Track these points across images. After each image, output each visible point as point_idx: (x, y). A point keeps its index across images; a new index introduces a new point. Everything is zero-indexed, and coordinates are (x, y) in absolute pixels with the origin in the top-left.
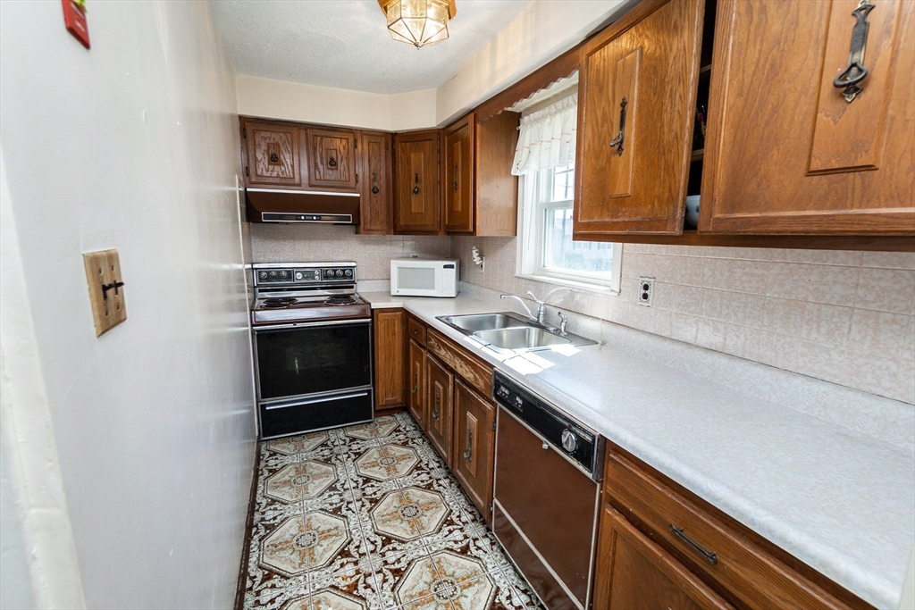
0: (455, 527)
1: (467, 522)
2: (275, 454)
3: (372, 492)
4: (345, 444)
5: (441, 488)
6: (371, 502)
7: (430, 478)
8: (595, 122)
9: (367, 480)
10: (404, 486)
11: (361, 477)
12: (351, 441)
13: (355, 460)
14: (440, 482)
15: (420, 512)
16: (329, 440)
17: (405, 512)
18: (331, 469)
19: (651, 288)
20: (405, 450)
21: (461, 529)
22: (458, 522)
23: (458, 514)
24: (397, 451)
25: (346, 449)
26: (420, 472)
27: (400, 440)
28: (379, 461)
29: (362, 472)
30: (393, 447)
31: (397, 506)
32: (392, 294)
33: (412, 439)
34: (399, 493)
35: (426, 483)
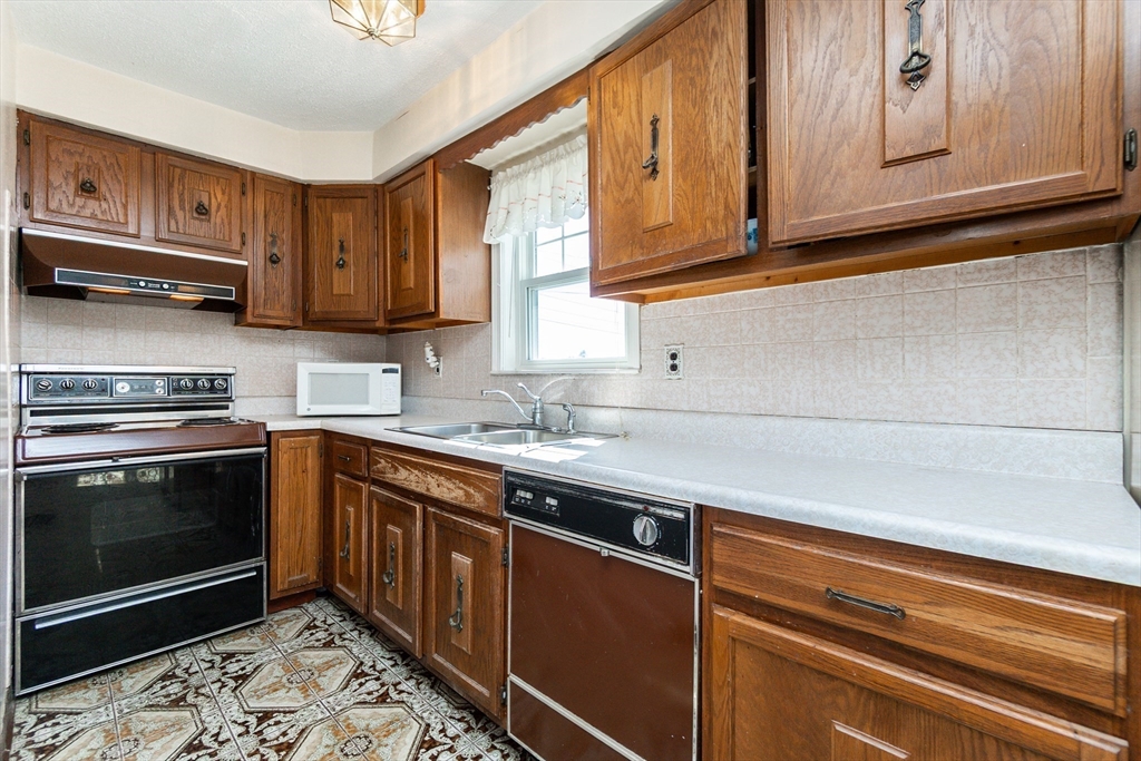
0: (440, 748)
1: (458, 736)
2: (51, 716)
3: (278, 733)
4: (213, 667)
5: (404, 695)
6: (278, 751)
7: (383, 685)
8: (614, 149)
9: (265, 716)
10: (338, 708)
11: (252, 713)
12: (224, 660)
13: (236, 688)
14: (400, 687)
15: (375, 742)
16: (178, 666)
17: (347, 750)
18: (188, 714)
19: (680, 356)
20: (330, 654)
21: (451, 749)
22: (444, 740)
23: (440, 727)
24: (317, 657)
25: (216, 674)
26: (363, 680)
27: (317, 641)
28: (284, 680)
29: (254, 704)
30: (307, 653)
31: (331, 743)
32: (299, 413)
33: (340, 635)
34: (330, 723)
35: (376, 694)
